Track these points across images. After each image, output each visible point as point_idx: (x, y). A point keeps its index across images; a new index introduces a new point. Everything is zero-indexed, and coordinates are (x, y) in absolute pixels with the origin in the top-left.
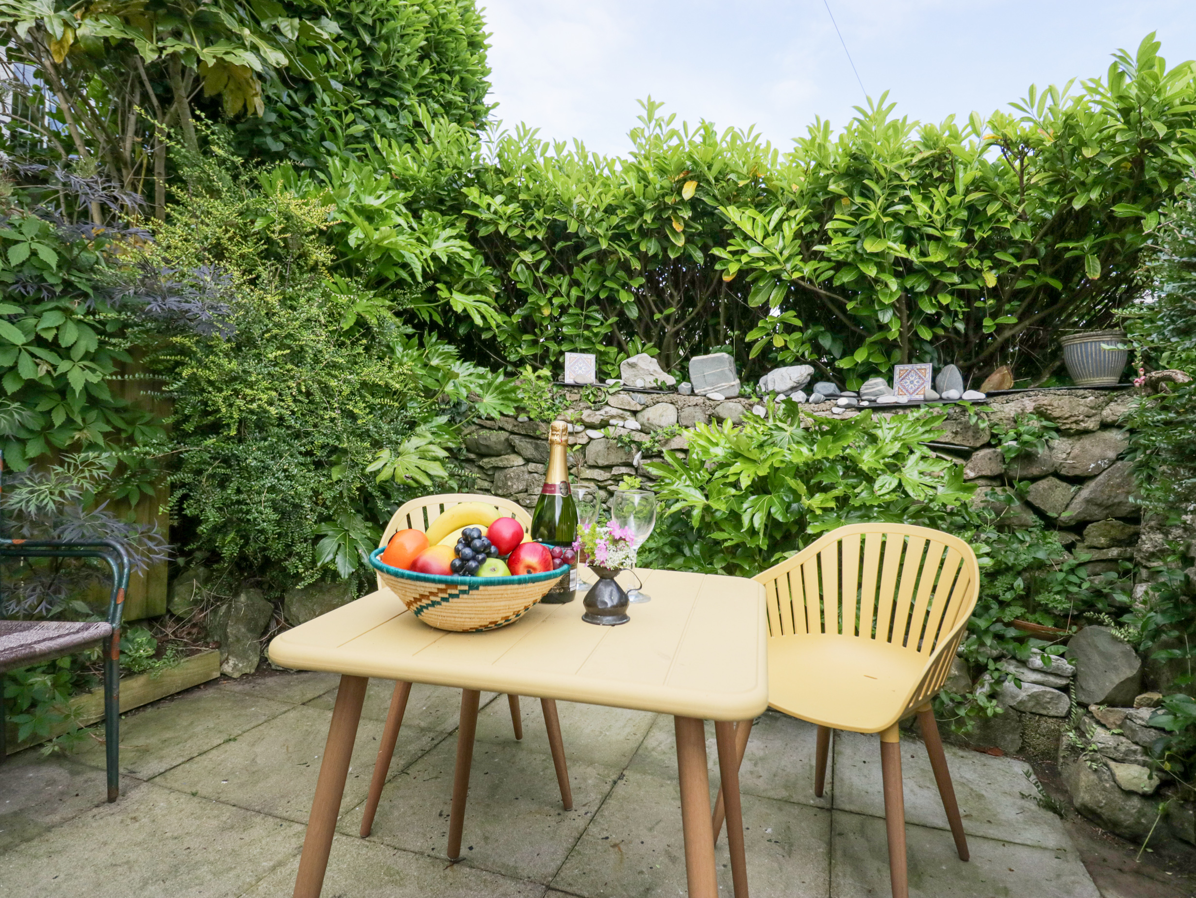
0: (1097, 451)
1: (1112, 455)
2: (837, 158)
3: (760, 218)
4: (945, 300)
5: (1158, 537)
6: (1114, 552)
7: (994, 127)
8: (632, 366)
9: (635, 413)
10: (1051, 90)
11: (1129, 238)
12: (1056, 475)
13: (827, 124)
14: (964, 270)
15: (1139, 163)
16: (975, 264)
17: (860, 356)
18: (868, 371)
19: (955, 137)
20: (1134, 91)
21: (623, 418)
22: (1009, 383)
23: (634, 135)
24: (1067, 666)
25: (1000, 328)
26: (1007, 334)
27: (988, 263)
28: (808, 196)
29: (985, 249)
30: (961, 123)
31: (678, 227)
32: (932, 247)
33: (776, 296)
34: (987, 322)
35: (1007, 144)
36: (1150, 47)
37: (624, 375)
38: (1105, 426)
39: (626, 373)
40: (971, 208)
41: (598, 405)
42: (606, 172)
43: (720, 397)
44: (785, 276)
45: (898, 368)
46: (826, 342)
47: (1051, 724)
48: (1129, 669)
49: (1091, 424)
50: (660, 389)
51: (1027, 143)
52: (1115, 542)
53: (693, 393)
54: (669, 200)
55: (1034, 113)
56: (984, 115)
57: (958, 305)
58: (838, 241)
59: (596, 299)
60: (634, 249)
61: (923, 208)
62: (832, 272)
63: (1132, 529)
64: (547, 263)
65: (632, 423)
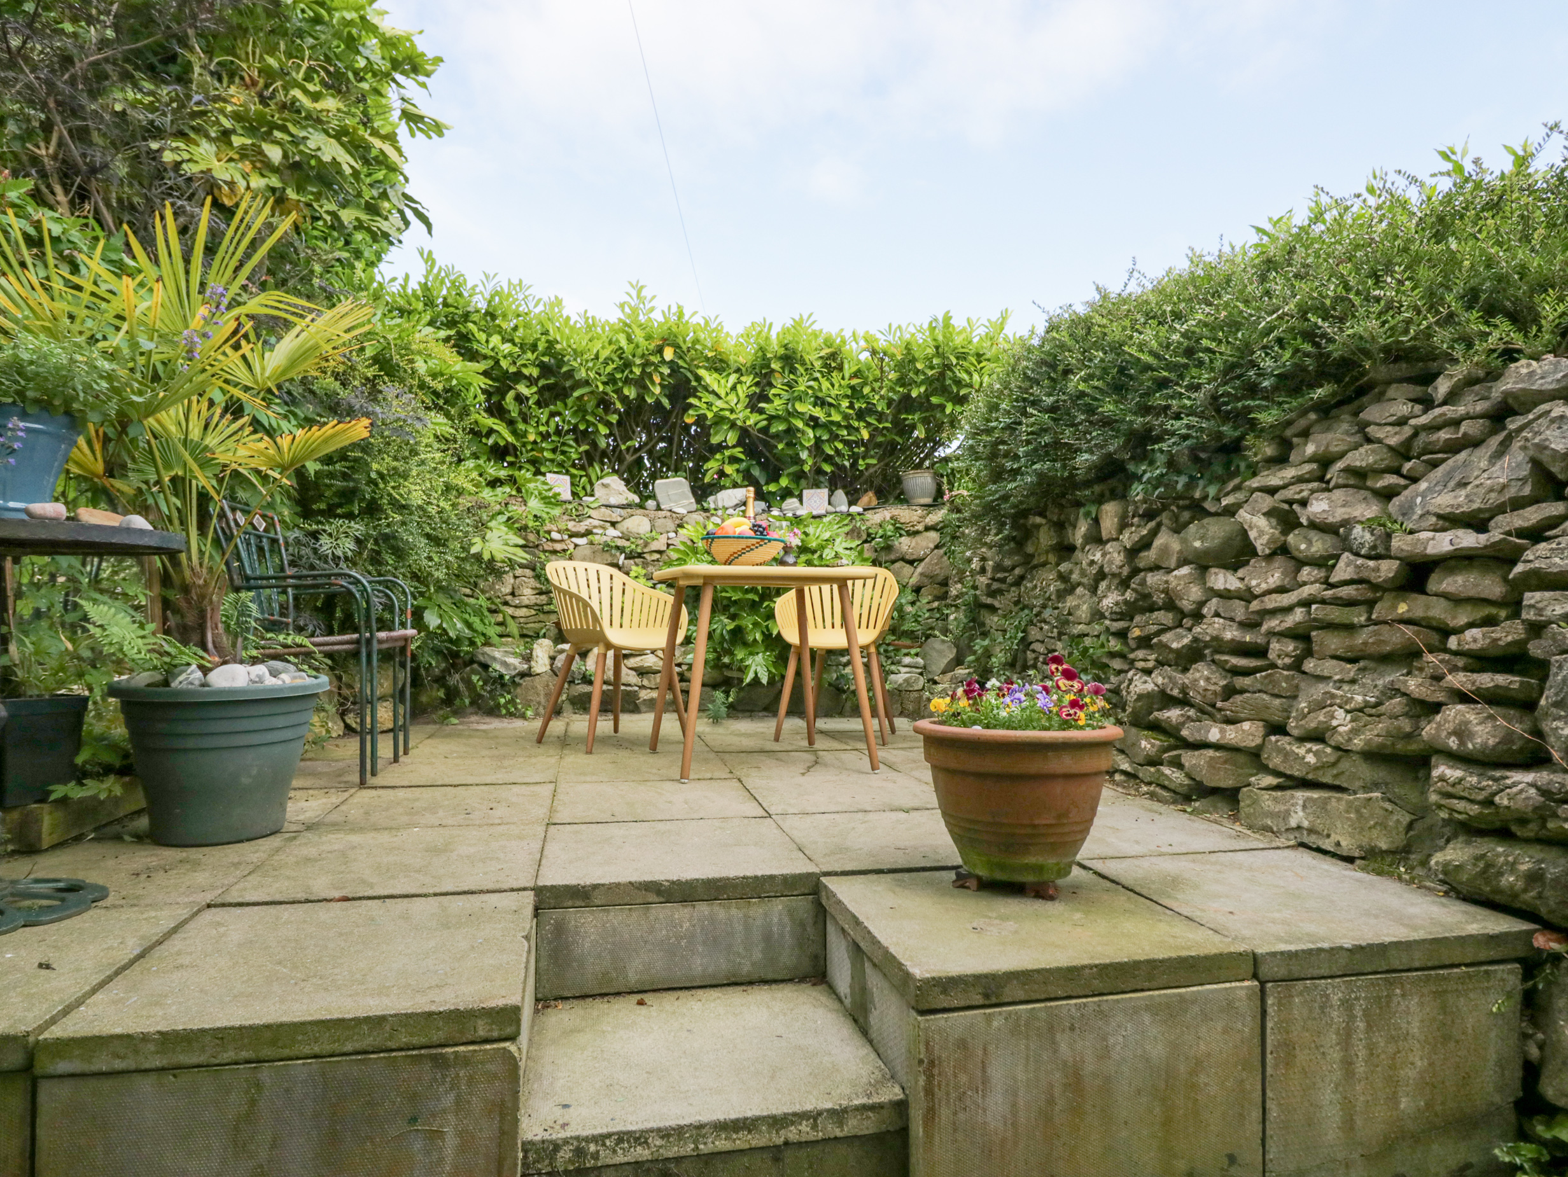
0: (924, 544)
1: (932, 546)
2: (775, 347)
3: (723, 381)
4: (840, 446)
5: (959, 586)
6: (936, 604)
7: (867, 341)
8: (605, 486)
9: (613, 524)
10: (899, 327)
11: (938, 415)
12: (903, 559)
13: (771, 325)
14: (849, 427)
15: (942, 375)
16: (856, 424)
17: (784, 482)
18: (786, 493)
19: (844, 342)
20: (940, 338)
21: (604, 528)
22: (874, 502)
23: (622, 306)
24: (920, 661)
25: (868, 466)
26: (872, 470)
27: (862, 424)
28: (753, 369)
29: (861, 415)
30: (847, 334)
31: (657, 379)
32: (833, 411)
33: (732, 438)
34: (861, 462)
35: (874, 352)
36: (947, 318)
37: (597, 493)
38: (927, 529)
39: (599, 491)
40: (853, 388)
41: (580, 517)
42: (599, 330)
43: (683, 511)
44: (739, 423)
45: (805, 492)
46: (756, 472)
47: (916, 695)
48: (951, 654)
49: (920, 527)
50: (629, 506)
51: (885, 354)
52: (937, 598)
53: (659, 508)
54: (653, 359)
55: (891, 338)
56: (861, 332)
57: (846, 451)
58: (777, 402)
59: (575, 430)
60: (618, 392)
61: (825, 384)
62: (765, 423)
63: (944, 589)
64: (536, 397)
65: (612, 532)
